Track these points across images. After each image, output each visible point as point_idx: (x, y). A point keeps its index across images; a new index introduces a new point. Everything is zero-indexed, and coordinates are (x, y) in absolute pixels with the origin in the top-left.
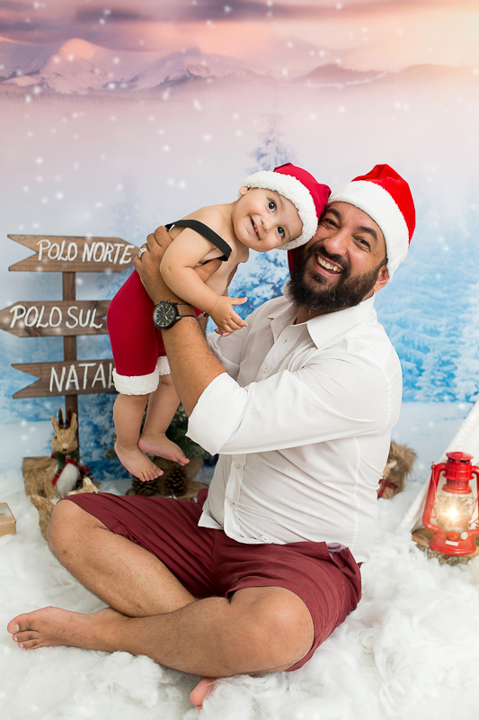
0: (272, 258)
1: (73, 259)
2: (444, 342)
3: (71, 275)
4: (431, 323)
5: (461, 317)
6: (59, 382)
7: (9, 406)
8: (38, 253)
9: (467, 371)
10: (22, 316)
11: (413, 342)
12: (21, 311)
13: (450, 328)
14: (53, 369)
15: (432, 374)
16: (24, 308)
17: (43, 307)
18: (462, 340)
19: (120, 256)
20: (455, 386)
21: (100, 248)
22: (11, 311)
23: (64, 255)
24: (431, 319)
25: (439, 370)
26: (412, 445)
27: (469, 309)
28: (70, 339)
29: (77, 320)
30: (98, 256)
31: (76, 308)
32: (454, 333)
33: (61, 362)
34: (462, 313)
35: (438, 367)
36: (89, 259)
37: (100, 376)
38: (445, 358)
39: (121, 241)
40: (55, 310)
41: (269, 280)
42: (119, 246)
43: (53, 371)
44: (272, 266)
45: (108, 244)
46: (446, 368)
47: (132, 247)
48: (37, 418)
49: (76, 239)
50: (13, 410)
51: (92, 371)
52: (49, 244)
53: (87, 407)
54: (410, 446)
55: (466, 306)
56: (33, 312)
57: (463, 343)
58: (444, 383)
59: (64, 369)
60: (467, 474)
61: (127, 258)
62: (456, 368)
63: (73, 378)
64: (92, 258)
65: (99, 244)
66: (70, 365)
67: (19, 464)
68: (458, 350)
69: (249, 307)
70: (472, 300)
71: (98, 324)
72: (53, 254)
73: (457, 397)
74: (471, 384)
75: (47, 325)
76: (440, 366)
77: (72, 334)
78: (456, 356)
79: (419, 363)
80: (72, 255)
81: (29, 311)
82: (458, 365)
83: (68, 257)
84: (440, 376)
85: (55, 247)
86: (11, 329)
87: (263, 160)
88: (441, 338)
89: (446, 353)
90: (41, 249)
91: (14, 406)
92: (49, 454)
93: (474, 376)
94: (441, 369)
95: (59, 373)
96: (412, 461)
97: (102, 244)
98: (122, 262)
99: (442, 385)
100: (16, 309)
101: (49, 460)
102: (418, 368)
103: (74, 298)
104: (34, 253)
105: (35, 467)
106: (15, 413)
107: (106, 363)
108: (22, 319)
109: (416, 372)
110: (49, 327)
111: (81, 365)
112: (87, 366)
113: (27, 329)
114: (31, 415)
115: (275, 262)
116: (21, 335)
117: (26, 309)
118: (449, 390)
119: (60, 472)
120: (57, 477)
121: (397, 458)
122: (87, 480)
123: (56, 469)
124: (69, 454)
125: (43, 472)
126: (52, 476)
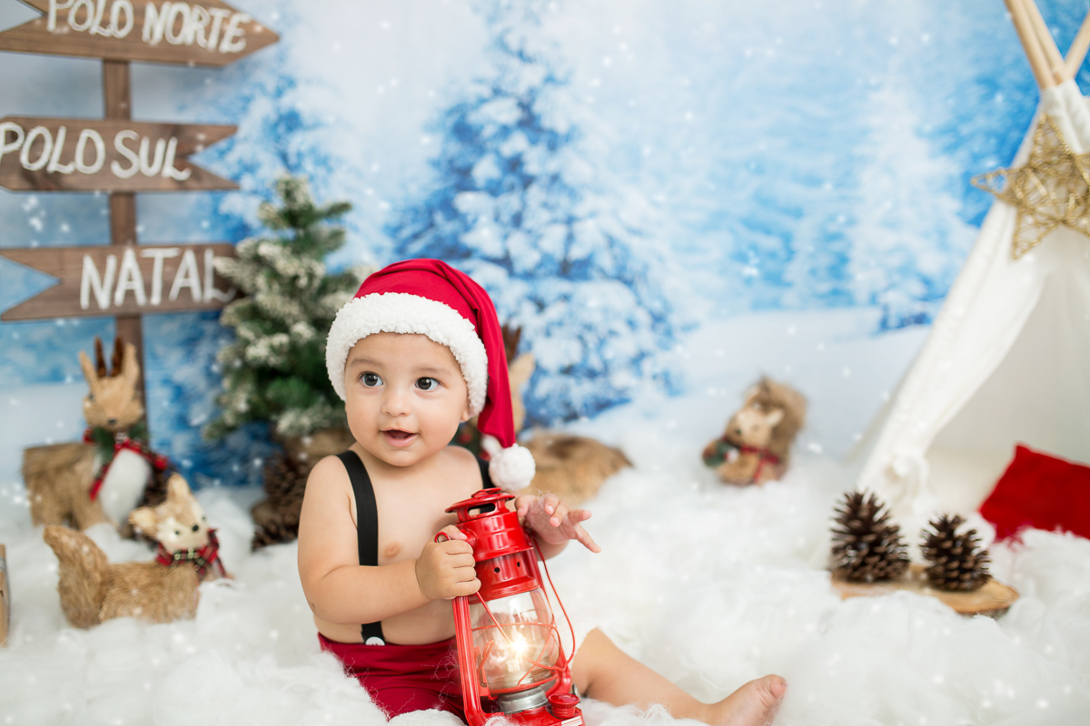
0: (515, 47)
1: (123, 33)
3: (121, 65)
5: (857, 151)
6: (102, 286)
8: (45, 14)
10: (16, 147)
12: (13, 136)
14: (87, 258)
15: (813, 258)
16: (19, 130)
17: (62, 130)
18: (860, 193)
19: (221, 35)
20: (852, 279)
21: (179, 16)
23: (105, 24)
24: (805, 156)
25: (823, 251)
27: (871, 137)
28: (122, 202)
29: (136, 161)
30: (177, 30)
31: (134, 135)
33: (104, 246)
34: (861, 145)
35: (821, 245)
36: (158, 36)
37: (187, 276)
38: (833, 228)
40: (90, 141)
41: (511, 90)
42: (218, 13)
43: (89, 266)
44: (515, 63)
46: (837, 246)
47: (245, 18)
51: (173, 264)
53: (160, 349)
55: (864, 132)
56: (39, 141)
57: (860, 200)
58: (833, 274)
59: (111, 262)
61: (235, 40)
62: (851, 246)
63: (130, 279)
64: (164, 35)
66: (124, 251)
67: (15, 461)
68: (856, 212)
69: (473, 142)
70: (876, 121)
71: (181, 169)
72: (81, 19)
73: (856, 298)
74: (879, 273)
75: (71, 167)
76: (826, 243)
77: (126, 187)
78: (850, 224)
79: (787, 238)
80: (121, 25)
81: (31, 138)
82: (854, 241)
83: (113, 29)
85: (84, 6)
88: (824, 192)
89: (832, 218)
90: (54, 7)
93: (882, 260)
95: (101, 268)
98: (226, 46)
99: (829, 278)
101: (81, 448)
102: (785, 247)
103: (128, 114)
104: (37, 15)
105: (51, 465)
107: (199, 250)
108: (16, 154)
109: (782, 254)
110: (76, 172)
111: (148, 253)
112: (159, 255)
113: (27, 175)
114: (44, 370)
115: (521, 55)
116: (15, 186)
117: (24, 130)
118: (841, 285)
119: (105, 468)
120: (98, 482)
121: (781, 405)
122: (178, 485)
123: (96, 466)
124: (123, 430)
125: (68, 475)
126: (86, 481)
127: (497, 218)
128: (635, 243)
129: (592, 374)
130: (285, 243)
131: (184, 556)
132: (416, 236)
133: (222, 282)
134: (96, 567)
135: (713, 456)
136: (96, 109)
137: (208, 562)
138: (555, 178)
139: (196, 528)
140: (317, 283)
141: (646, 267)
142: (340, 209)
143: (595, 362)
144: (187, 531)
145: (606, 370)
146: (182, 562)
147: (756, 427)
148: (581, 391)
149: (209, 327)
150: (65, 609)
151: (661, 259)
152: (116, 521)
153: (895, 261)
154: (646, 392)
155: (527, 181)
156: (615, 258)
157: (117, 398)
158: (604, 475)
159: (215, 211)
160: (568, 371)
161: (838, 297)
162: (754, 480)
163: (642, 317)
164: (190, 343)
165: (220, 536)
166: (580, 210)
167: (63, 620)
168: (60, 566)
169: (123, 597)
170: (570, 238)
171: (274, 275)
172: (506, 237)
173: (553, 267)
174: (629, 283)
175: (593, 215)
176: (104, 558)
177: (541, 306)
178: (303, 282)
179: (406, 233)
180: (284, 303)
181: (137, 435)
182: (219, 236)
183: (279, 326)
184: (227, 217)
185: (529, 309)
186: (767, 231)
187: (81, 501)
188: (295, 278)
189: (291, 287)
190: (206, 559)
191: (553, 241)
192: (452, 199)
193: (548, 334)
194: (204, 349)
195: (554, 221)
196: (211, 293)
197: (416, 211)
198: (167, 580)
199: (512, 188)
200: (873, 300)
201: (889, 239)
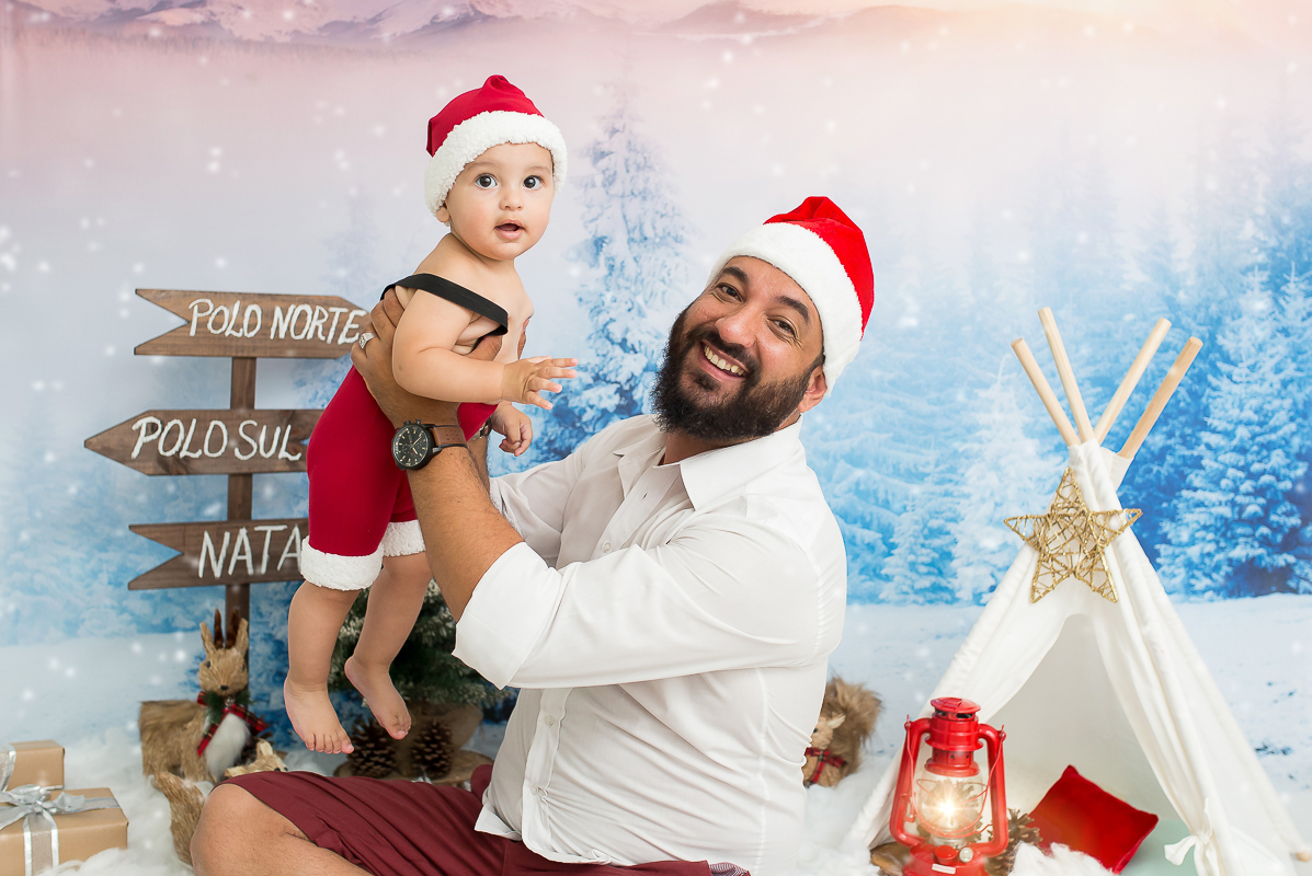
0: (618, 337)
1: (252, 334)
2: (933, 493)
3: (249, 362)
4: (907, 458)
5: (960, 447)
6: (217, 559)
7: (115, 604)
8: (189, 322)
9: (976, 548)
10: (154, 436)
11: (875, 492)
12: (152, 428)
13: (942, 467)
14: (206, 535)
15: (912, 552)
16: (158, 422)
17: (194, 421)
18: (966, 489)
19: (339, 330)
20: (954, 575)
21: (303, 315)
22: (135, 427)
23: (237, 327)
24: (908, 451)
25: (923, 546)
26: (875, 685)
27: (978, 434)
28: (241, 481)
29: (255, 447)
30: (298, 330)
31: (255, 424)
32: (949, 476)
33: (221, 523)
34: (965, 441)
35: (921, 540)
36: (282, 335)
37: (293, 549)
39: (341, 302)
40: (216, 427)
41: (612, 377)
42: (338, 311)
43: (207, 540)
44: (618, 351)
45: (318, 308)
47: (362, 313)
48: (168, 627)
49: (259, 298)
50: (123, 610)
51: (280, 539)
52: (211, 306)
53: (264, 608)
54: (871, 686)
55: (971, 429)
56: (175, 431)
57: (967, 496)
58: (932, 569)
59: (227, 535)
60: (968, 738)
61: (351, 333)
62: (955, 542)
63: (242, 552)
64: (288, 333)
65: (301, 308)
66: (239, 528)
68: (958, 507)
69: (573, 425)
70: (982, 418)
71: (294, 453)
72: (217, 325)
73: (958, 595)
74: (984, 571)
75: (200, 452)
76: (926, 537)
77: (245, 470)
78: (954, 520)
79: (886, 532)
80: (251, 327)
81: (167, 429)
82: (958, 537)
83: (244, 332)
84: (926, 556)
85: (221, 313)
86: (134, 461)
87: (603, 163)
88: (928, 485)
89: (936, 514)
90: (196, 315)
91: (125, 603)
92: (194, 696)
93: (987, 558)
94: (927, 542)
95: (217, 543)
96: (873, 715)
97: (307, 308)
98: (342, 339)
99: (929, 573)
100: (143, 423)
101: (193, 707)
102: (885, 541)
103: (251, 405)
104: (183, 322)
105: (166, 720)
106: (126, 617)
108: (155, 442)
109: (882, 547)
110: (202, 457)
111: (259, 528)
112: (270, 530)
113: (162, 461)
114: (157, 621)
115: (623, 344)
116: (151, 471)
117: (162, 423)
118: (943, 583)
119: (213, 729)
120: (206, 740)
122: (263, 746)
123: (206, 724)
124: (231, 696)
125: (179, 731)
126: (196, 738)
136: (224, 403)
150: (176, 845)
157: (230, 665)
161: (938, 593)
181: (241, 701)
186: (867, 526)
187: (188, 755)
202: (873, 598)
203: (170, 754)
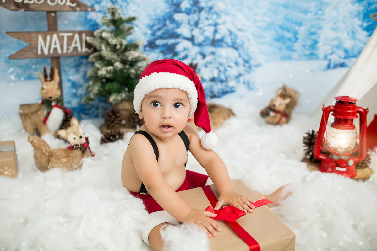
6: (45, 47)
11: (292, 19)
14: (40, 37)
15: (304, 41)
18: (324, 17)
20: (318, 49)
28: (52, 15)
32: (319, 12)
33: (46, 31)
35: (308, 36)
37: (76, 43)
38: (313, 30)
43: (40, 39)
46: (314, 37)
48: (30, 78)
51: (70, 39)
53: (67, 69)
57: (324, 19)
58: (312, 48)
59: (48, 37)
62: (319, 37)
63: (55, 44)
66: (53, 34)
67: (17, 109)
68: (322, 24)
71: (73, 3)
73: (319, 56)
74: (328, 48)
75: (32, 2)
76: (310, 35)
77: (53, 9)
78: (319, 29)
79: (295, 33)
84: (309, 43)
86: (4, 4)
88: (311, 16)
89: (313, 26)
92: (40, 102)
95: (45, 40)
99: (310, 49)
101: (40, 106)
102: (295, 37)
107: (80, 33)
109: (293, 39)
110: (34, 3)
111: (62, 34)
112: (66, 35)
113: (17, 4)
116: (13, 9)
118: (314, 52)
119: (48, 114)
120: (46, 118)
121: (290, 96)
122: (74, 121)
123: (45, 113)
124: (54, 100)
125: (35, 115)
126: (42, 118)
127: (189, 24)
128: (240, 34)
129: (222, 81)
130: (111, 32)
131: (77, 147)
132: (159, 29)
133: (89, 45)
134: (46, 150)
135: (264, 114)
137: (86, 149)
138: (211, 8)
139: (81, 137)
140: (123, 47)
141: (243, 43)
142: (132, 19)
143: (223, 77)
144: (78, 138)
145: (226, 80)
146: (76, 149)
147: (280, 104)
148: (217, 87)
149: (84, 61)
150: (37, 164)
151: (248, 40)
152: (53, 132)
153: (335, 43)
154: (241, 89)
155: (201, 9)
156: (232, 39)
157: (52, 89)
158: (225, 119)
159: (86, 18)
160: (213, 80)
161: (312, 56)
162: (278, 123)
163: (241, 61)
164: (77, 67)
165: (90, 140)
166: (219, 21)
167: (36, 168)
168: (34, 150)
169: (56, 161)
170: (216, 31)
171: (108, 44)
172: (192, 30)
173: (209, 42)
174: (236, 49)
175: (224, 23)
176: (49, 147)
177: (204, 56)
178: (118, 47)
179: (156, 28)
180: (111, 55)
181: (59, 102)
182: (87, 28)
183: (109, 63)
184: (90, 20)
185: (199, 57)
186: (289, 31)
187: (40, 125)
188: (116, 45)
189: (114, 48)
190: (84, 148)
191: (209, 32)
192: (173, 16)
193: (206, 67)
194: (82, 69)
195: (210, 25)
196: (85, 49)
197: (159, 20)
198: (71, 155)
199: (195, 12)
200: (325, 57)
201: (333, 35)
202: (289, 58)
203: (33, 124)
